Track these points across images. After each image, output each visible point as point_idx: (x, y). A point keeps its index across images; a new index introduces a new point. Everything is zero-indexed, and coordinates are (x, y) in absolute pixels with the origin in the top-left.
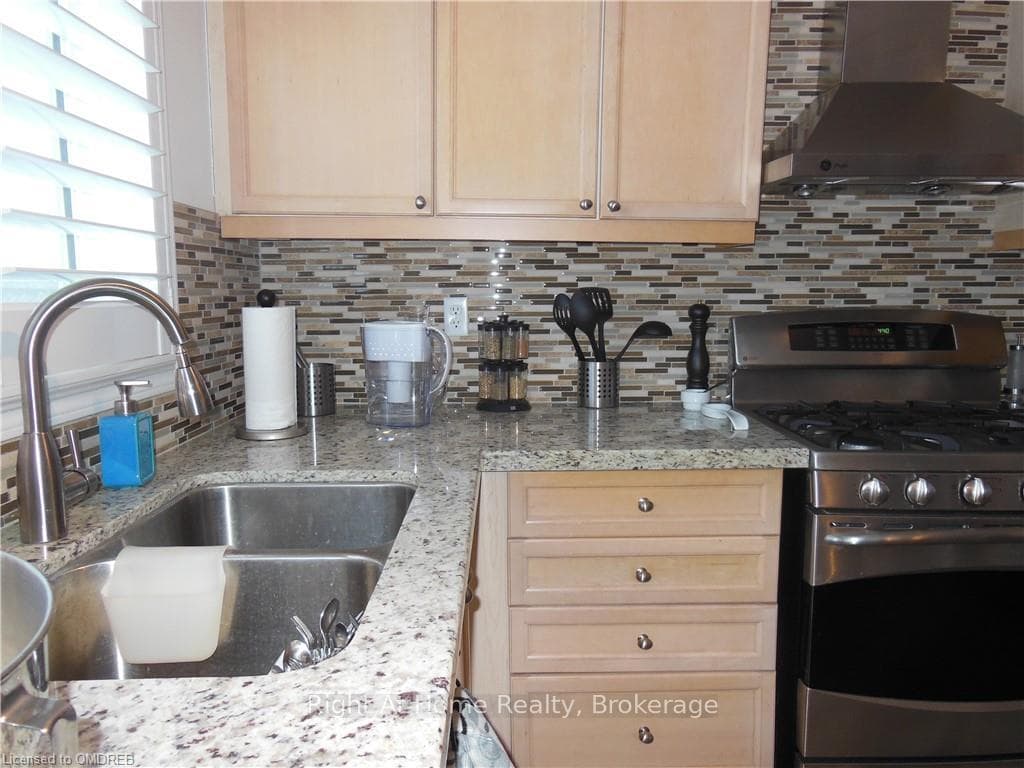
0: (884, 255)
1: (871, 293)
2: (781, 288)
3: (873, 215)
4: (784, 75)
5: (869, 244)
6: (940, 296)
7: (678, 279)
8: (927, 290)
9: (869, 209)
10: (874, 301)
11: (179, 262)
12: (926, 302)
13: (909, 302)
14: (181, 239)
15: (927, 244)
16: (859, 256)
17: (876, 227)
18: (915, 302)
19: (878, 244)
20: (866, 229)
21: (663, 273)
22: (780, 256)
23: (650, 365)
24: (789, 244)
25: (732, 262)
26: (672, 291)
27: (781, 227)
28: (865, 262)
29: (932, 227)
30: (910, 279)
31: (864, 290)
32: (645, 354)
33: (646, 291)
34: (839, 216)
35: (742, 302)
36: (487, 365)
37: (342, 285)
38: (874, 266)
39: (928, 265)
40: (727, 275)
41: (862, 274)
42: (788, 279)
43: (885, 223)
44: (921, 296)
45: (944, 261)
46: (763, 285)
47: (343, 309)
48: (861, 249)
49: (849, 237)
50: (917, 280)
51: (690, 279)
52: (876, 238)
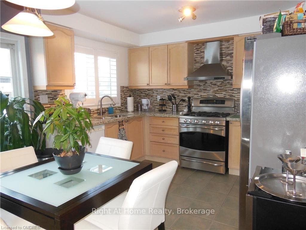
0: (219, 89)
1: (217, 95)
2: (203, 94)
3: (216, 83)
4: (202, 62)
5: (216, 87)
6: (228, 95)
7: (188, 93)
8: (226, 94)
9: (216, 82)
10: (217, 96)
11: (121, 92)
12: (226, 96)
13: (223, 96)
14: (121, 90)
15: (225, 87)
16: (215, 89)
17: (217, 84)
18: (224, 96)
19: (218, 87)
20: (215, 85)
21: (186, 92)
22: (202, 89)
23: (184, 106)
24: (204, 87)
25: (196, 90)
26: (187, 95)
27: (202, 85)
28: (216, 90)
29: (226, 84)
30: (223, 93)
31: (216, 94)
32: (183, 104)
33: (183, 95)
34: (211, 83)
35: (197, 96)
36: (160, 105)
37: (145, 94)
38: (217, 91)
39: (226, 90)
40: (195, 92)
41: (215, 92)
42: (204, 93)
43: (218, 84)
44: (225, 95)
45: (228, 90)
46: (200, 94)
47: (146, 97)
48: (215, 88)
49: (213, 86)
50: (224, 93)
51: (189, 93)
52: (217, 86)
